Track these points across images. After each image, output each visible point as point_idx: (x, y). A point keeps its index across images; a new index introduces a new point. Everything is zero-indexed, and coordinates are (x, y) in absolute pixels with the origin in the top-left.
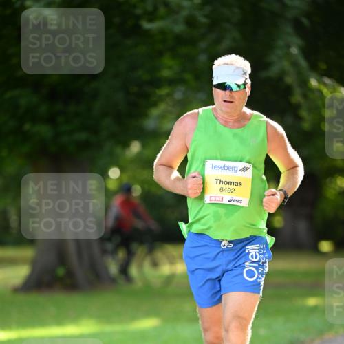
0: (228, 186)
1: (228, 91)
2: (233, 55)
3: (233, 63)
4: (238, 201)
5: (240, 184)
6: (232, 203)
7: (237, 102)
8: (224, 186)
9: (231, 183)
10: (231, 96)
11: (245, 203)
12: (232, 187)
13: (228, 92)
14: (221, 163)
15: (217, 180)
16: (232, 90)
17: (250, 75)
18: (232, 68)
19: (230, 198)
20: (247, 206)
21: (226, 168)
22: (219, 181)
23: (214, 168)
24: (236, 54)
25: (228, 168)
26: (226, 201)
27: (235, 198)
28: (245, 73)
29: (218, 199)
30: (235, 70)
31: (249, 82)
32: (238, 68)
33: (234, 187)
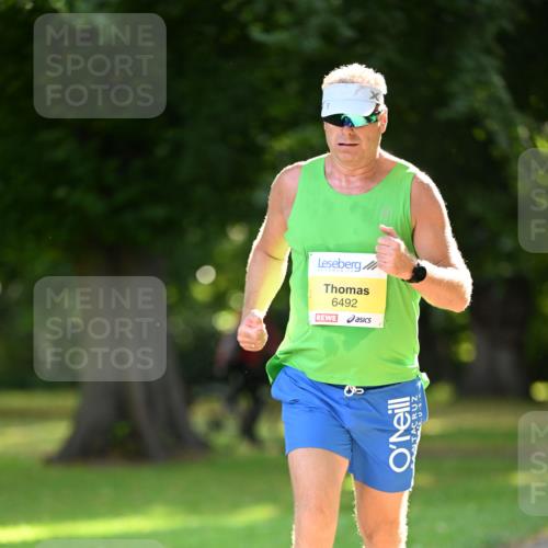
0: (345, 296)
1: (346, 127)
2: (356, 65)
3: (355, 80)
4: (364, 320)
5: (367, 292)
6: (353, 324)
7: (364, 145)
8: (339, 296)
9: (351, 290)
10: (353, 137)
11: (377, 321)
12: (352, 296)
13: (346, 130)
14: (333, 256)
15: (327, 285)
16: (353, 125)
17: (385, 96)
18: (353, 87)
19: (350, 316)
20: (382, 326)
21: (341, 265)
22: (330, 288)
23: (322, 265)
24: (361, 63)
25: (345, 265)
26: (342, 322)
27: (358, 315)
28: (375, 96)
29: (328, 318)
30: (357, 91)
31: (383, 108)
32: (362, 87)
33: (356, 296)
